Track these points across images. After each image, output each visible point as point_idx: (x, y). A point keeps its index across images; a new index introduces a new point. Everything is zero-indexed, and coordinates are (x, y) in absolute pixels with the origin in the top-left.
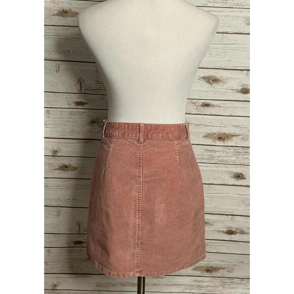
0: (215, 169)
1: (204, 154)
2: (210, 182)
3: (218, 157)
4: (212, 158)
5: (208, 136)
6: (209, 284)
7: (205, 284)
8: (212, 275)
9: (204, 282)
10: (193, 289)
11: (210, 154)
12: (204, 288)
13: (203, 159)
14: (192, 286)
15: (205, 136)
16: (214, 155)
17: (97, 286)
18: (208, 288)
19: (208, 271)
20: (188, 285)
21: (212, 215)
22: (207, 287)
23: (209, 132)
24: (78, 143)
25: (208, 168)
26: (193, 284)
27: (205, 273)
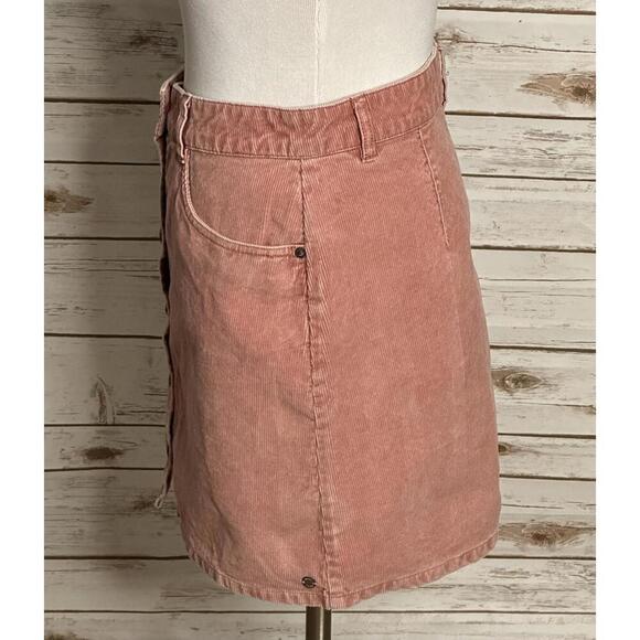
0: (564, 197)
1: (525, 146)
2: (548, 244)
3: (574, 156)
4: (552, 159)
5: (537, 85)
6: (543, 580)
7: (532, 582)
8: (553, 550)
9: (525, 575)
10: (489, 599)
11: (545, 145)
12: (527, 596)
13: (525, 164)
14: (489, 588)
15: (527, 86)
16: (561, 152)
17: (168, 596)
18: (541, 596)
19: (539, 539)
20: (474, 587)
21: (553, 354)
22: (535, 591)
23: (542, 71)
24: (89, 115)
25: (540, 196)
26: (491, 582)
27: (529, 546)
